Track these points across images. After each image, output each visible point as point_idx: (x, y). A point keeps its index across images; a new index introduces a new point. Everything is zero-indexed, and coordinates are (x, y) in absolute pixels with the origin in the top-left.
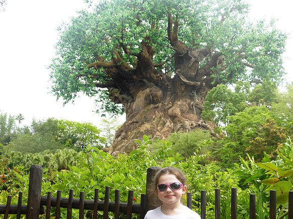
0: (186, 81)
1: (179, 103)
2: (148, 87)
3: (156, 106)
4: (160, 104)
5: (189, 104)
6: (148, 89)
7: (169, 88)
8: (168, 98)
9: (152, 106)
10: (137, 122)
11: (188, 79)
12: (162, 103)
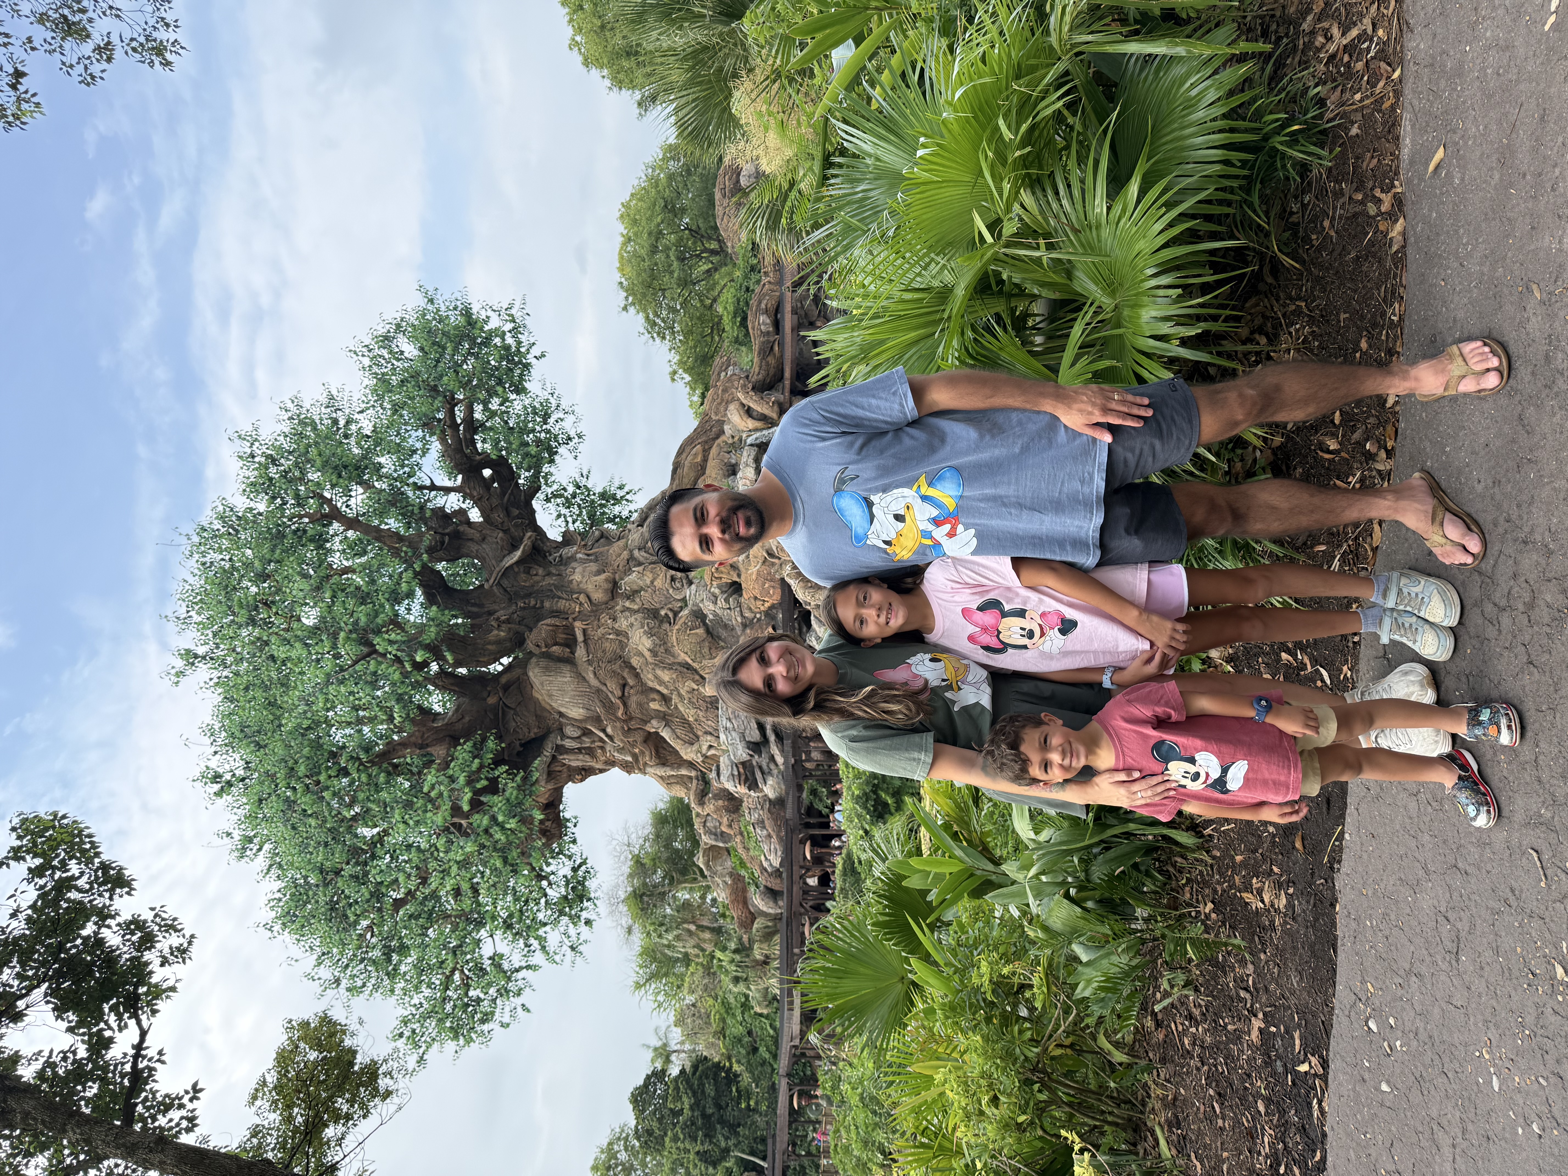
0: (518, 554)
1: (577, 577)
2: (526, 674)
3: (580, 638)
4: (578, 624)
5: (583, 562)
6: (531, 674)
7: (533, 602)
8: (562, 604)
9: (580, 652)
10: (624, 686)
11: (514, 547)
12: (574, 619)
